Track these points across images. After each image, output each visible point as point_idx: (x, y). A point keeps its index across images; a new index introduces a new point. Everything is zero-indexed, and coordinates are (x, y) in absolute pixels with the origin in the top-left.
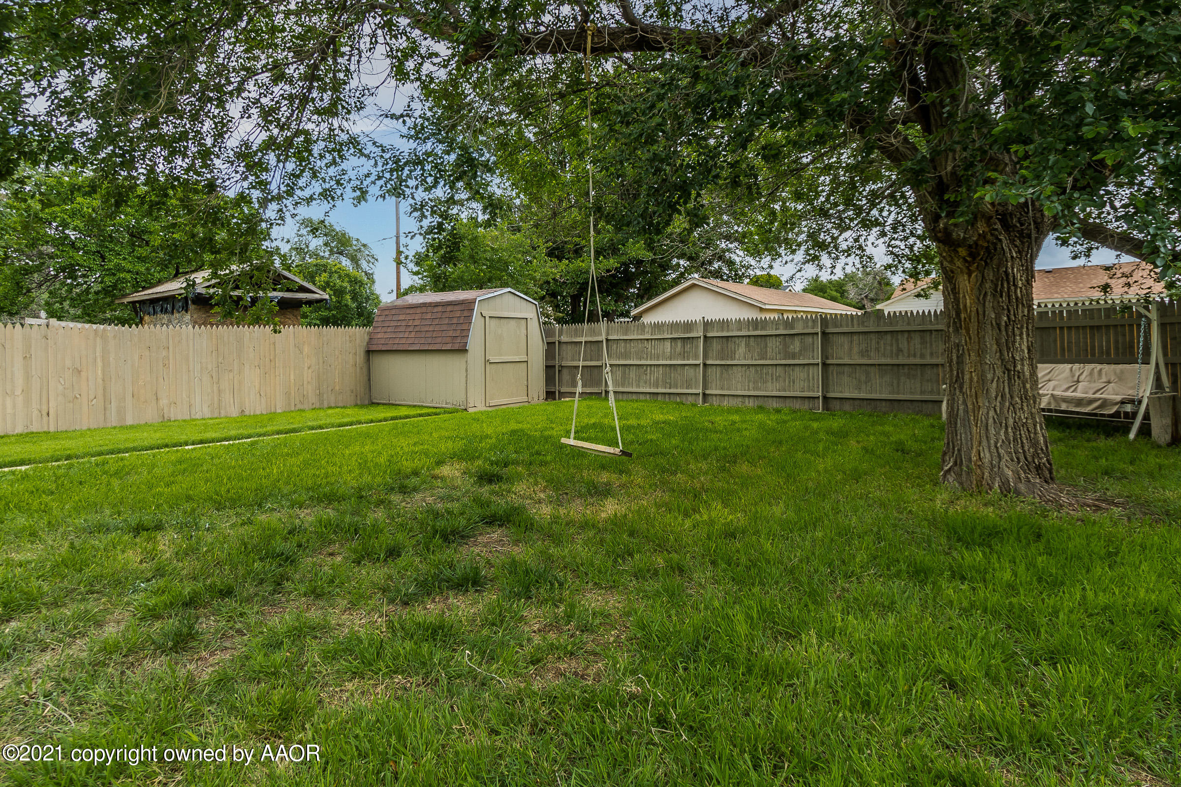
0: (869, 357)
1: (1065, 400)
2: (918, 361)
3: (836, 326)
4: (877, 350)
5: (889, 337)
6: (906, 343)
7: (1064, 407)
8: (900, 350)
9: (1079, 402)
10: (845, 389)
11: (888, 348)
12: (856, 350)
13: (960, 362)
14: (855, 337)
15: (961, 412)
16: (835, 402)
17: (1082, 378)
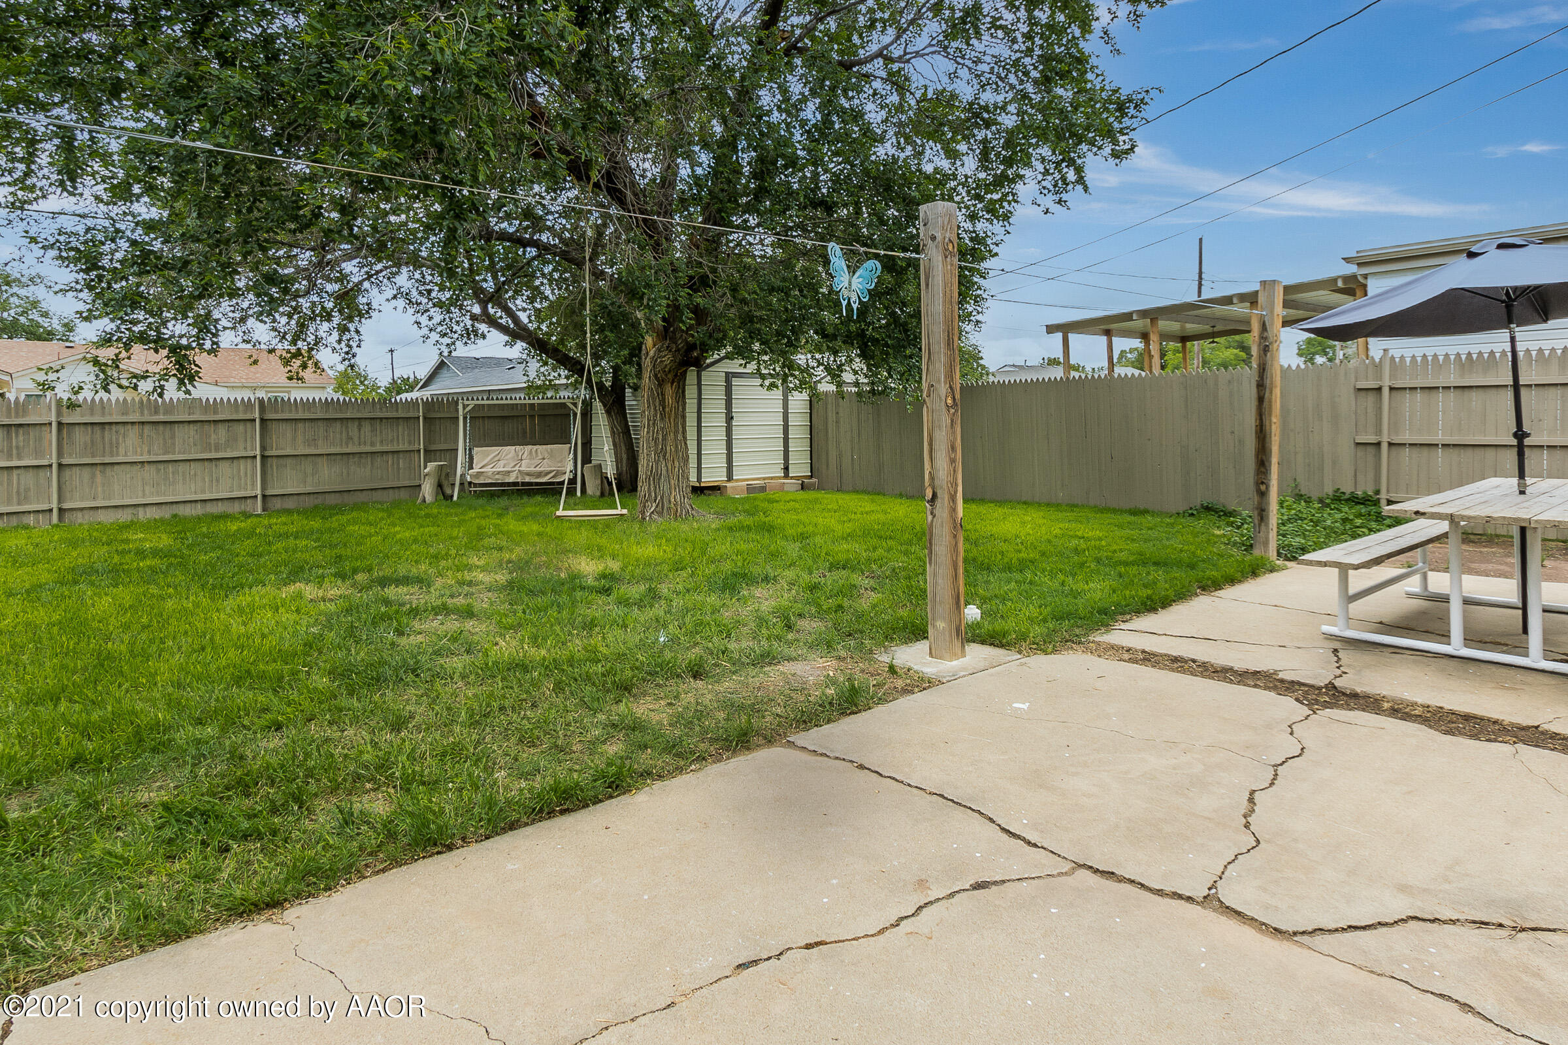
0: (316, 446)
1: (528, 474)
2: (368, 449)
3: (276, 412)
4: (326, 438)
5: (338, 424)
6: (356, 430)
7: (527, 479)
8: (350, 438)
9: (539, 475)
10: (289, 482)
11: (338, 436)
12: (300, 438)
13: (664, 439)
14: (300, 425)
15: (664, 472)
16: (274, 500)
17: (524, 456)
